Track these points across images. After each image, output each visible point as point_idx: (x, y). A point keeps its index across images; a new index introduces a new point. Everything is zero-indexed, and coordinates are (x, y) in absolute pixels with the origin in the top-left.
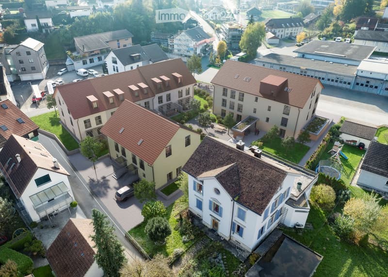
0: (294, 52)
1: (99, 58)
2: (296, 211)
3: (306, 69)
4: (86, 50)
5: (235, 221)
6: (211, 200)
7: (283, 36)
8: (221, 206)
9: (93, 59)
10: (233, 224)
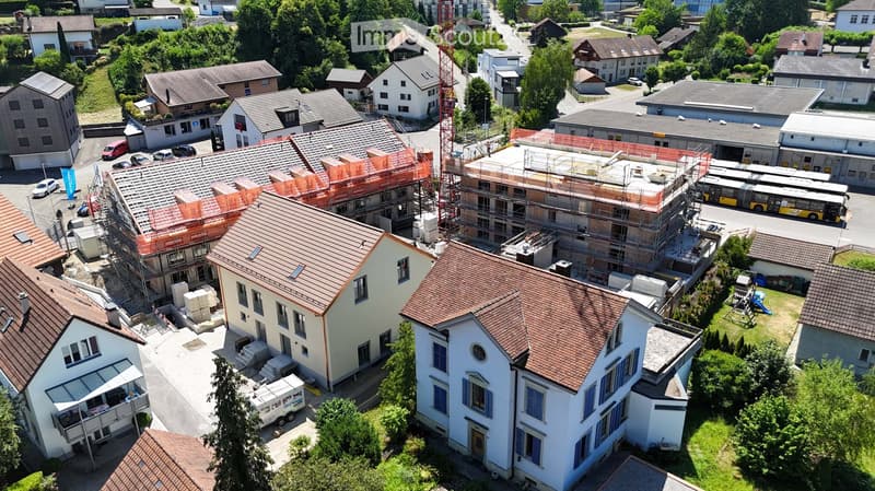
0: (638, 104)
1: (202, 122)
2: (657, 407)
3: (667, 137)
4: (173, 103)
5: (522, 423)
6: (467, 378)
7: (614, 76)
8: (489, 388)
9: (189, 123)
10: (517, 433)
